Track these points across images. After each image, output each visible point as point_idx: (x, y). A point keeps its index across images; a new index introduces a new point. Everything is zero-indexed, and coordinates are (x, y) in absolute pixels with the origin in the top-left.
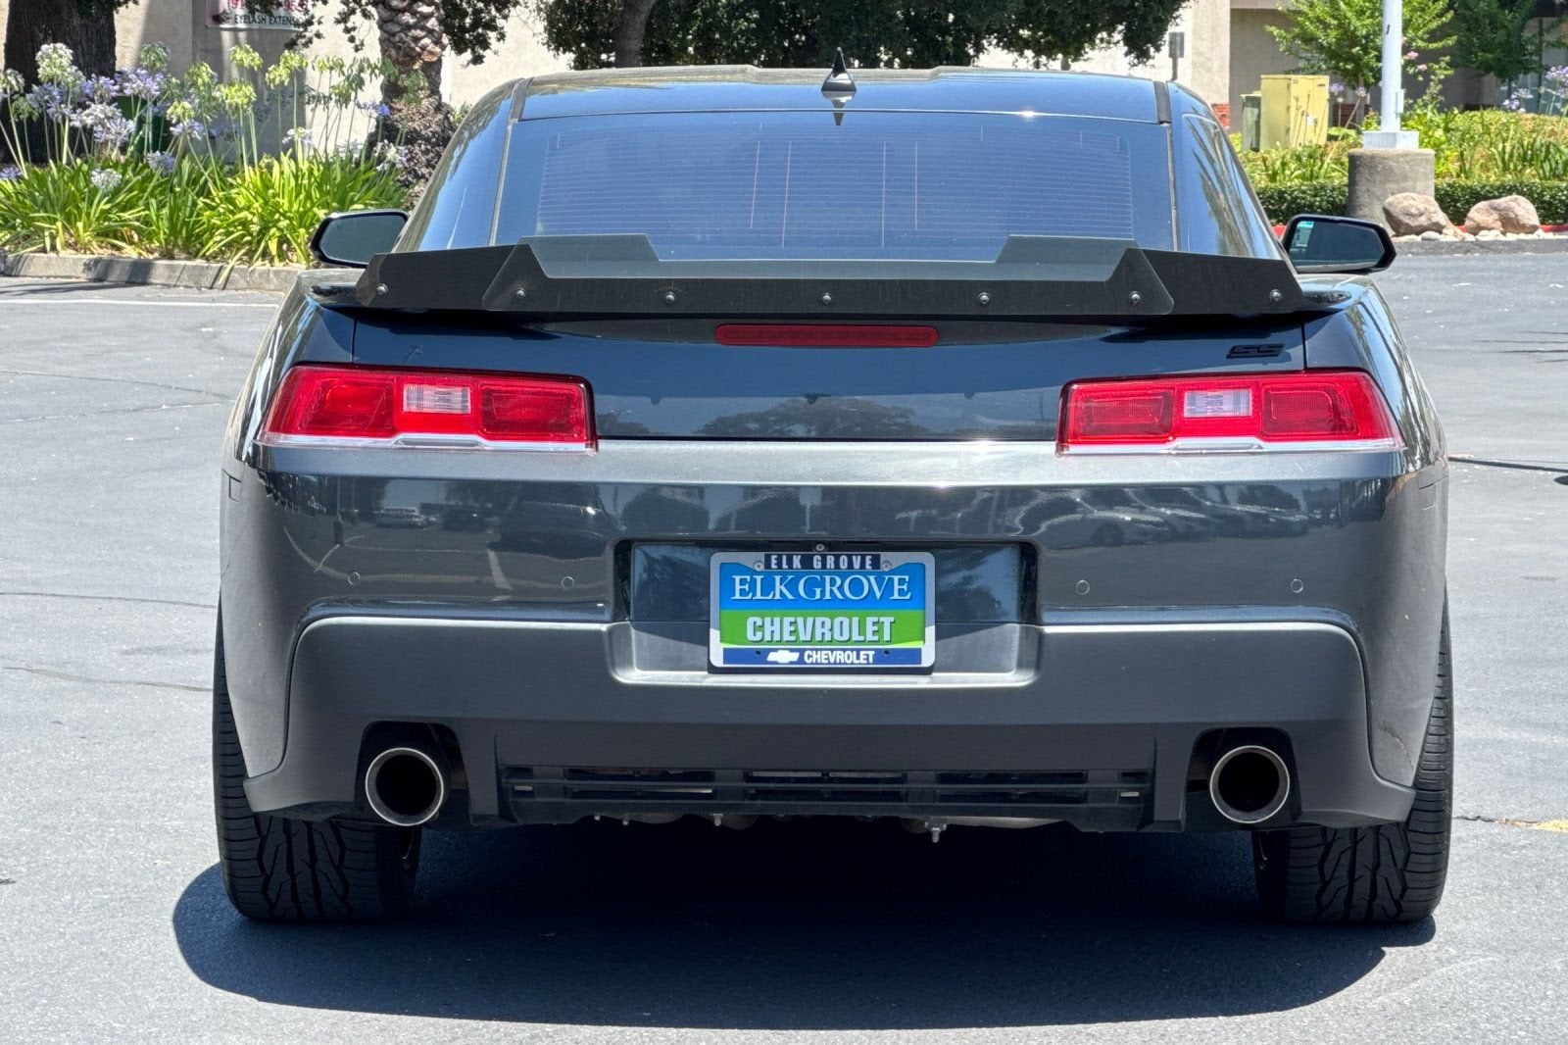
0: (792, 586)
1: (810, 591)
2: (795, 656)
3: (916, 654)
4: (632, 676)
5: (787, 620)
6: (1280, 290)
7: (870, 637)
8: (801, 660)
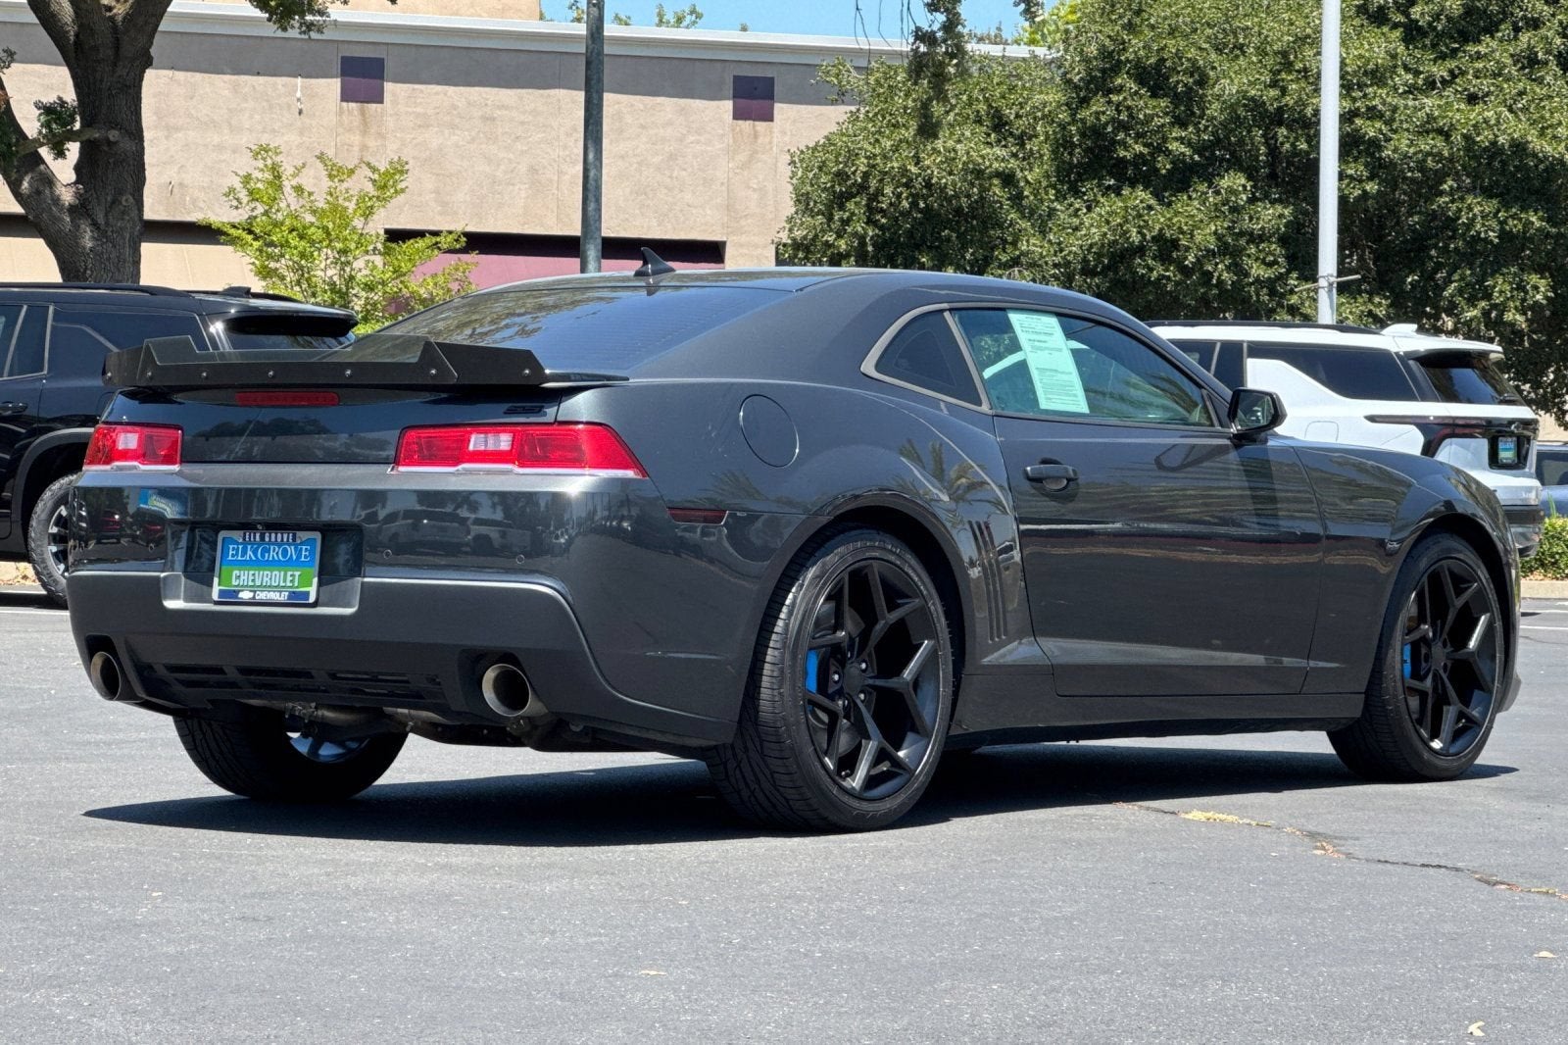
0: (255, 553)
1: (263, 556)
2: (251, 595)
3: (307, 594)
4: (171, 604)
5: (251, 572)
6: (530, 369)
7: (289, 584)
8: (254, 597)
